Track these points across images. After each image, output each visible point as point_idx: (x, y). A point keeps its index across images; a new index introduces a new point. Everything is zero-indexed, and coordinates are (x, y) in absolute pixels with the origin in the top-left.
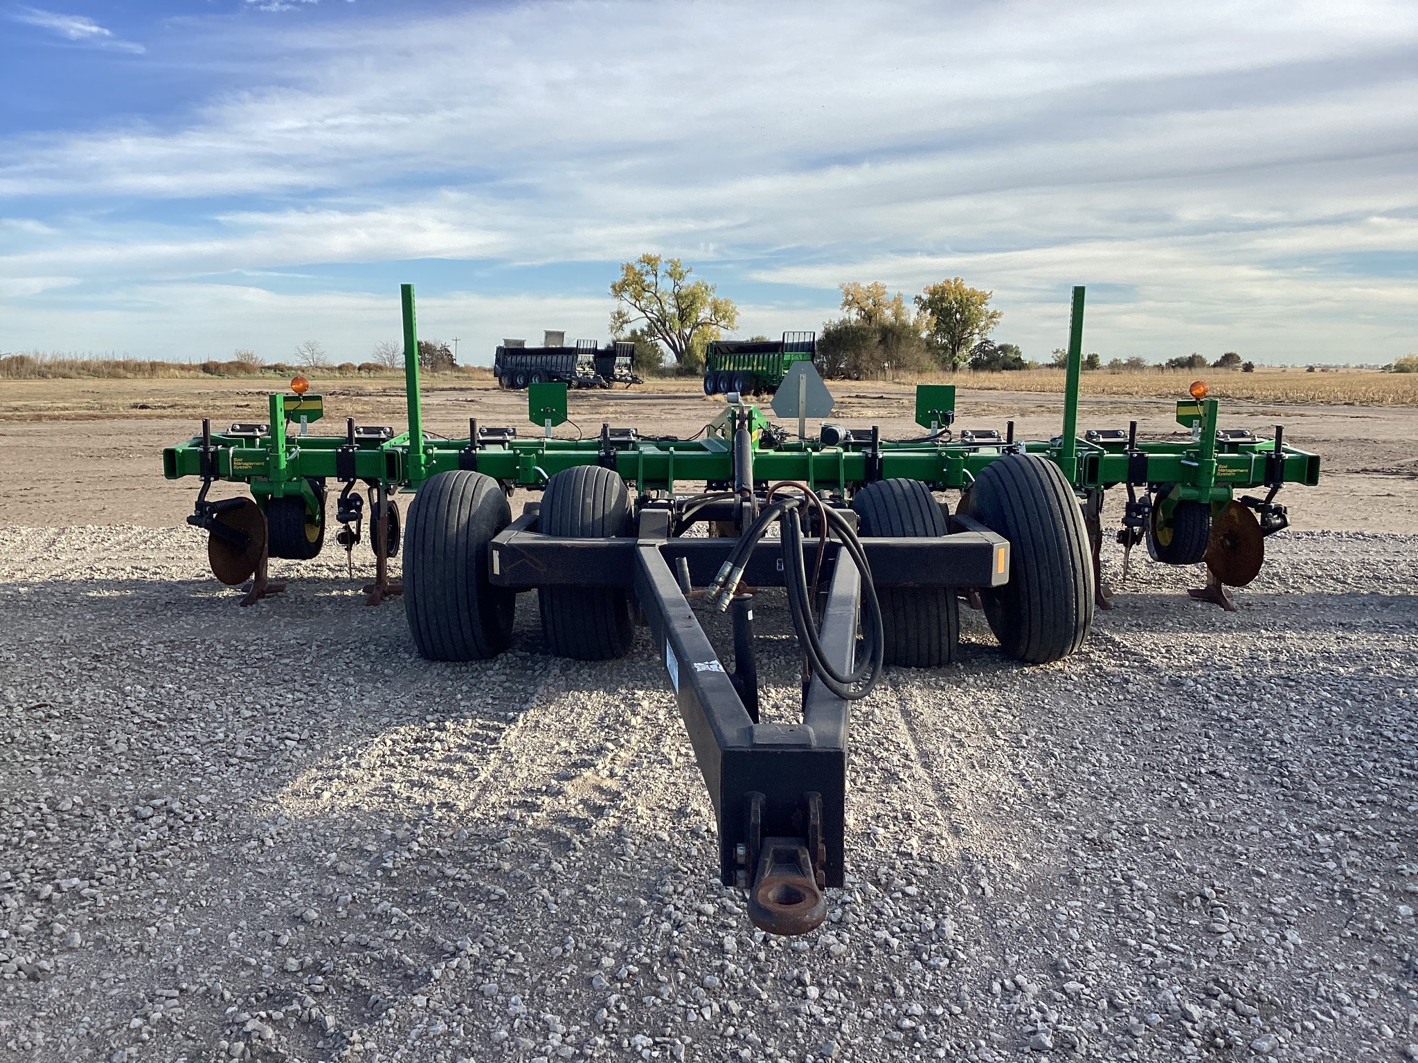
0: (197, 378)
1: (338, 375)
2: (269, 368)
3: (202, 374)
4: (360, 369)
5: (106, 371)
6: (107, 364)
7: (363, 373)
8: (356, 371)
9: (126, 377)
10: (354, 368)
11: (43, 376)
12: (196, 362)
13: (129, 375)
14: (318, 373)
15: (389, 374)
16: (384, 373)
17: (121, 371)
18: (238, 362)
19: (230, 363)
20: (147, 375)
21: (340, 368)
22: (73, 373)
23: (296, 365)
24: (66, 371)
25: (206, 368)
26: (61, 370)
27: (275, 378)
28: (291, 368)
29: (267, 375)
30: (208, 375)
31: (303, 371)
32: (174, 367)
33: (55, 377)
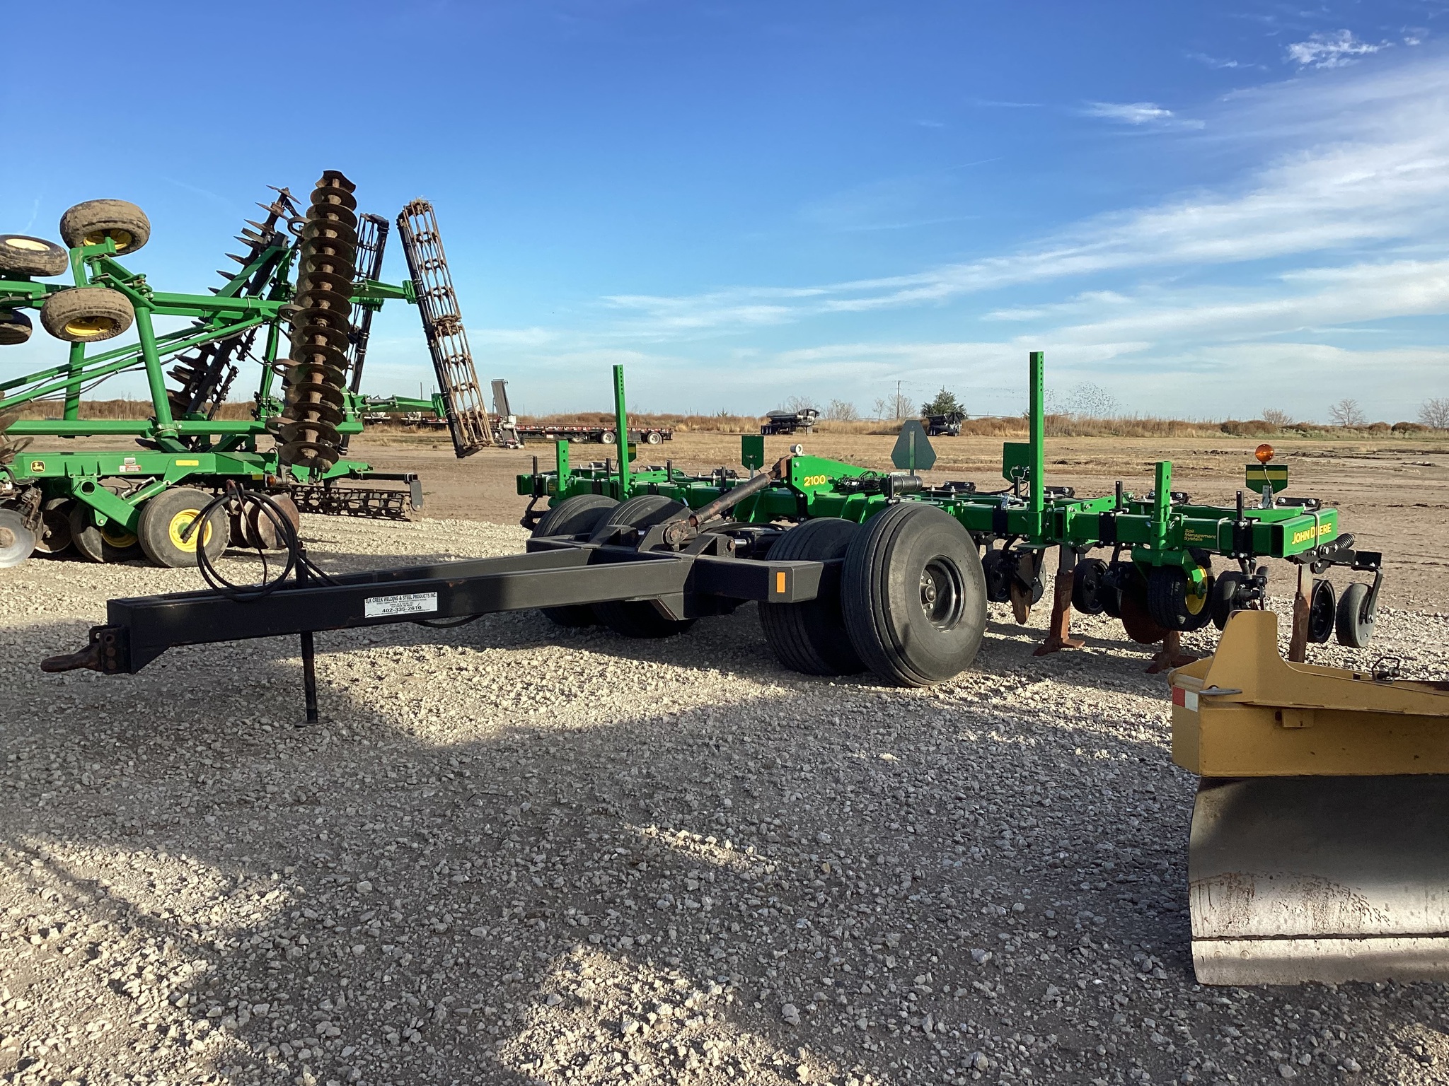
0: (1214, 437)
1: (1366, 435)
2: (1291, 427)
3: (1219, 434)
4: (1394, 429)
5: (1126, 430)
6: (1128, 423)
7: (1396, 433)
8: (1389, 431)
9: (1143, 436)
10: (1387, 427)
11: (1068, 433)
12: (1217, 422)
13: (1147, 434)
14: (1345, 433)
15: (1427, 434)
16: (1422, 434)
17: (1140, 430)
18: (1258, 422)
19: (1251, 422)
20: (1164, 434)
21: (1371, 428)
22: (1095, 432)
23: (1321, 425)
24: (1090, 430)
25: (1225, 428)
26: (1086, 429)
27: (1295, 439)
28: (1315, 428)
29: (1287, 435)
30: (1226, 434)
31: (1327, 431)
32: (1193, 426)
33: (1079, 435)
